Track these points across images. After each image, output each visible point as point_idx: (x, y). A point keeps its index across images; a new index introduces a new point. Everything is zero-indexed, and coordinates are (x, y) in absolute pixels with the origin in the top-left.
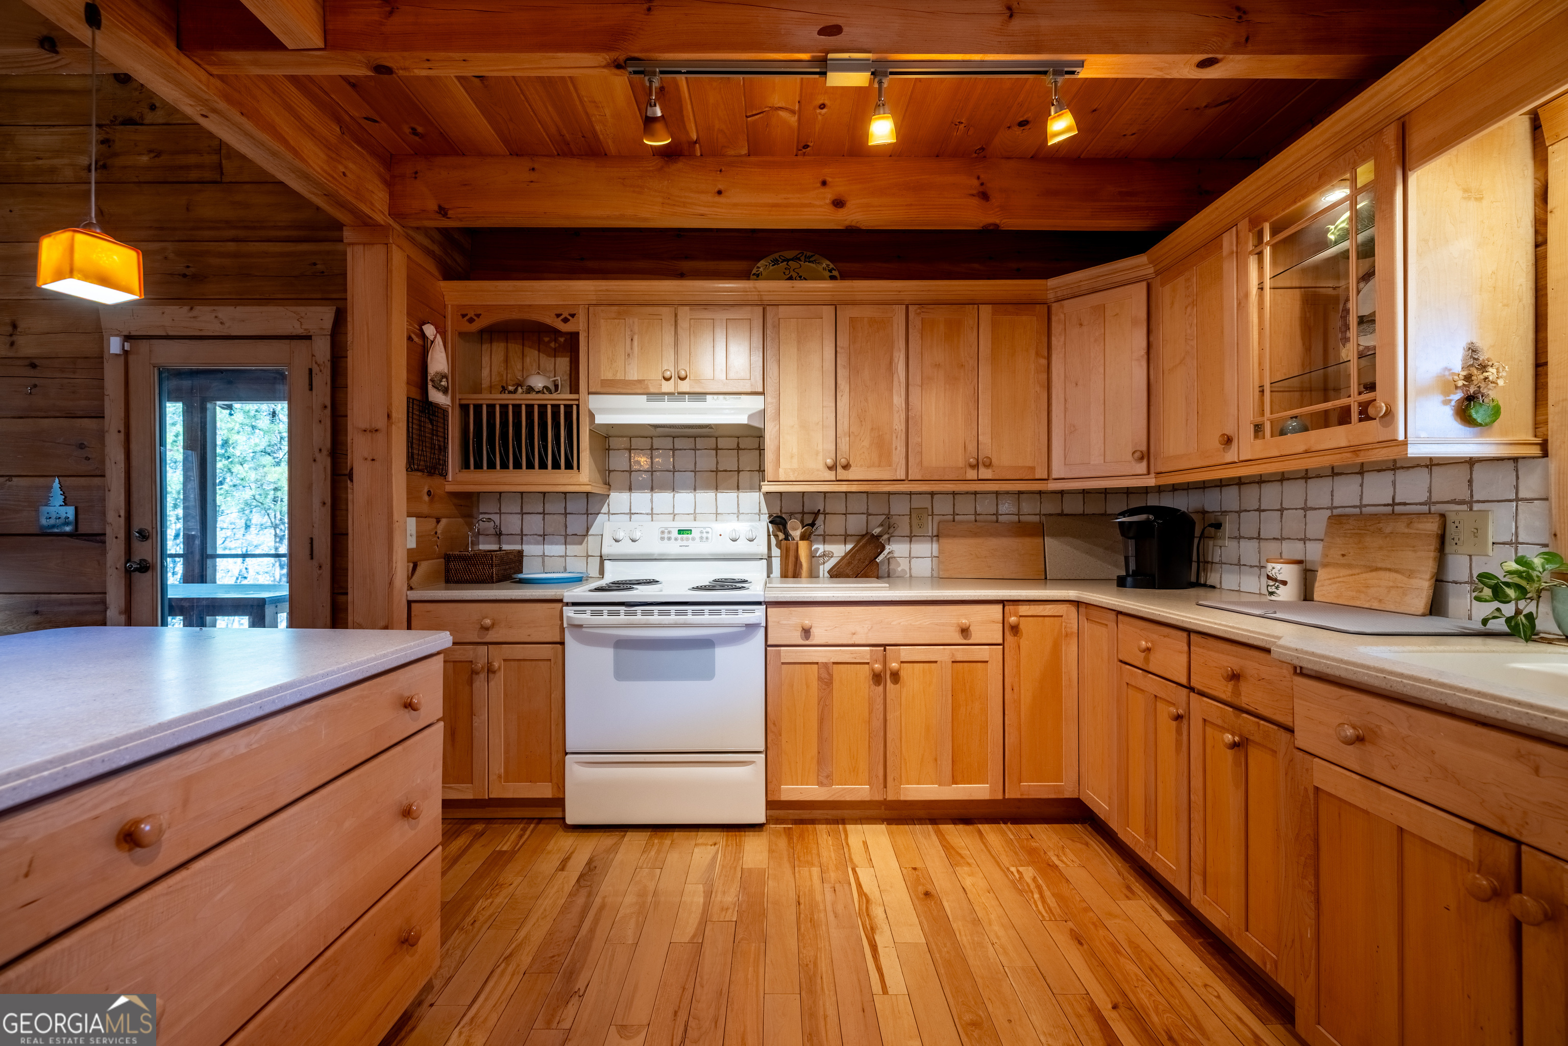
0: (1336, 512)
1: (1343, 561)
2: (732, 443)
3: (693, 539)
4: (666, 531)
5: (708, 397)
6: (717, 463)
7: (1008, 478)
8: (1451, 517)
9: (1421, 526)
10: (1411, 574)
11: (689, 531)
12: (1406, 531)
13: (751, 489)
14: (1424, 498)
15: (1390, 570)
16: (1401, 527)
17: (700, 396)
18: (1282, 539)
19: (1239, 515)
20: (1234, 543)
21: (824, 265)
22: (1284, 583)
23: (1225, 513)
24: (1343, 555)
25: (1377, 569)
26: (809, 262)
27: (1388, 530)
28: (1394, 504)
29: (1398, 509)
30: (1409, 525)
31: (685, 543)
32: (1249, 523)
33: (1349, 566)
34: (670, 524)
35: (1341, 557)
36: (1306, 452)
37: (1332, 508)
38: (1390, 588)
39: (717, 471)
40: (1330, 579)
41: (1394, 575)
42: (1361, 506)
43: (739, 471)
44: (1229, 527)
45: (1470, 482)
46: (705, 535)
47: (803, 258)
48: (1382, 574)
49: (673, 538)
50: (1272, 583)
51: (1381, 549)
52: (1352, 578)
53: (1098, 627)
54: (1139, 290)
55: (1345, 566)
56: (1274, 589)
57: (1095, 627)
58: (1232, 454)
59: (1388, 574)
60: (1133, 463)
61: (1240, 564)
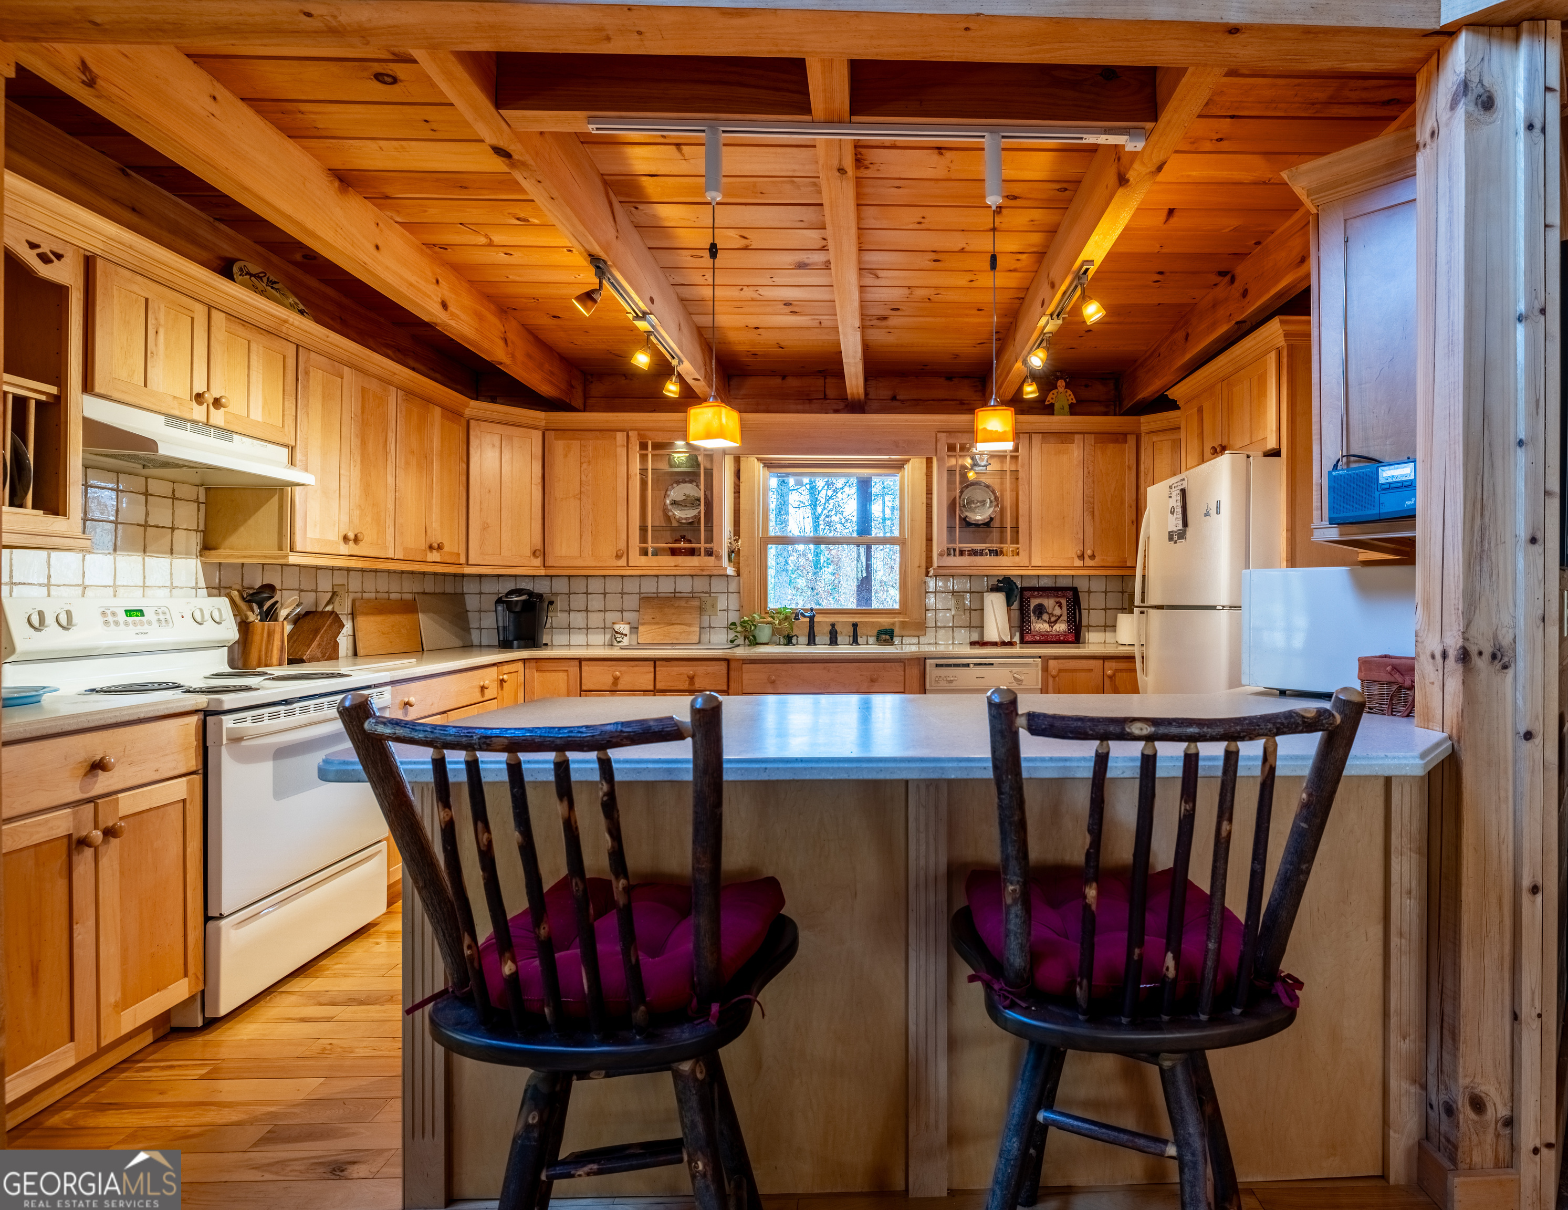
0: (642, 595)
1: (653, 621)
2: (166, 488)
3: (149, 623)
4: (108, 612)
5: (235, 437)
6: (147, 514)
7: (448, 561)
8: (703, 599)
9: (692, 603)
10: (690, 625)
11: (141, 613)
12: (685, 605)
13: (186, 554)
14: (690, 590)
15: (680, 624)
16: (683, 603)
17: (226, 433)
18: (605, 611)
19: (569, 597)
20: (565, 615)
21: (291, 300)
22: (626, 635)
23: (557, 594)
24: (652, 618)
25: (673, 624)
26: (272, 288)
27: (676, 605)
28: (675, 593)
29: (677, 595)
30: (686, 603)
31: (139, 629)
32: (578, 601)
33: (658, 623)
34: (111, 602)
36: (675, 566)
37: (640, 593)
38: (681, 633)
39: (146, 526)
40: (646, 631)
41: (682, 626)
42: (657, 593)
43: (173, 529)
44: (560, 603)
45: (710, 584)
46: (162, 617)
47: (265, 279)
48: (676, 626)
49: (122, 623)
50: (619, 636)
51: (674, 614)
52: (659, 630)
53: (553, 674)
54: (537, 436)
55: (655, 624)
56: (621, 639)
57: (548, 674)
58: (622, 562)
59: (679, 626)
60: (532, 558)
61: (569, 628)
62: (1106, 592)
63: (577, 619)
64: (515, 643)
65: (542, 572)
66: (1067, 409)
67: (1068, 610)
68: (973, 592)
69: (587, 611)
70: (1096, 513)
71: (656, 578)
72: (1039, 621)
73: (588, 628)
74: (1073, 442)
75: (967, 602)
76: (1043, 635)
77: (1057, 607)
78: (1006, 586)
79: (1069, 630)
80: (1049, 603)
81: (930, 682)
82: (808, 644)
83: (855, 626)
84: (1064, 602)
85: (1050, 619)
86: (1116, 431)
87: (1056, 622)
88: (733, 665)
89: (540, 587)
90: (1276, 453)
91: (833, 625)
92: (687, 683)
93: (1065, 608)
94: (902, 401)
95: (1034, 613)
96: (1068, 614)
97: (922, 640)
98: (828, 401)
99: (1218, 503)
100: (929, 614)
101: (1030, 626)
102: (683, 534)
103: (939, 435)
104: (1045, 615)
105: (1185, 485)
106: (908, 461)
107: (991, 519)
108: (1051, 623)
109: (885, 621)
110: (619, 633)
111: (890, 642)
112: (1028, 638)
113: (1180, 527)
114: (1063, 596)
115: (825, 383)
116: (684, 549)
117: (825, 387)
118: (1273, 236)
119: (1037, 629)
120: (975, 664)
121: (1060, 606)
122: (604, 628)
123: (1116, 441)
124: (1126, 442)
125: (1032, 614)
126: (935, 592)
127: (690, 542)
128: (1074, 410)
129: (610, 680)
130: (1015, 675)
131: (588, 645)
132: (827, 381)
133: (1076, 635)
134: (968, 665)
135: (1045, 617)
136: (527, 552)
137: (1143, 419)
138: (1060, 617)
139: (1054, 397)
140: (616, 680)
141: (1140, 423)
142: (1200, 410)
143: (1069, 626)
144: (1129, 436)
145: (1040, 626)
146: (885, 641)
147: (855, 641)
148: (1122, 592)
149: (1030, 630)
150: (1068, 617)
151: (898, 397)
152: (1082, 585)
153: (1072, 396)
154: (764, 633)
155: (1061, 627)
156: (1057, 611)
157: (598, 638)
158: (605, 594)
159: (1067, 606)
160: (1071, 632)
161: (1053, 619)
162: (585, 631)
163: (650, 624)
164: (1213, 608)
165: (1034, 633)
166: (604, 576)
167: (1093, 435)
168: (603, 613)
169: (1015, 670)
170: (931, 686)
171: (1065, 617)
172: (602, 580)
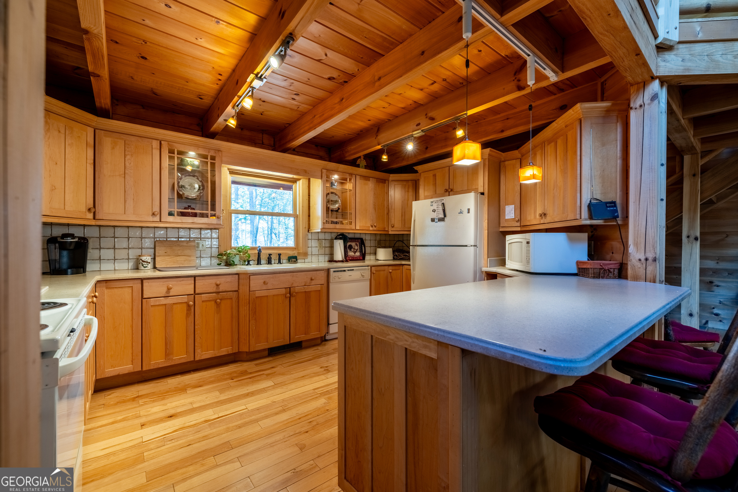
0: (156, 239)
1: (166, 254)
9: (191, 244)
10: (190, 256)
12: (187, 245)
15: (184, 256)
16: (183, 244)
18: (129, 248)
24: (166, 253)
25: (179, 256)
27: (180, 245)
29: (180, 239)
30: (187, 244)
32: (107, 242)
33: (169, 255)
35: (165, 253)
38: (185, 261)
40: (162, 260)
41: (185, 257)
42: (167, 238)
45: (201, 233)
48: (181, 257)
50: (146, 263)
51: (179, 250)
52: (171, 259)
53: (120, 289)
54: (90, 131)
55: (166, 256)
56: (147, 265)
57: (116, 290)
58: (157, 219)
59: (183, 257)
60: (87, 213)
61: (100, 259)
62: (370, 240)
63: (106, 254)
64: (69, 271)
65: (93, 223)
66: (364, 166)
67: (359, 247)
68: (326, 239)
69: (114, 248)
70: (376, 209)
71: (166, 229)
72: (350, 251)
73: (115, 259)
74: (369, 181)
75: (324, 244)
76: (352, 257)
77: (356, 246)
78: (343, 237)
79: (360, 255)
80: (353, 244)
81: (332, 279)
82: (257, 264)
83: (280, 255)
84: (358, 244)
85: (354, 250)
86: (382, 179)
87: (356, 252)
88: (241, 276)
89: (88, 233)
90: (482, 194)
91: (270, 255)
92: (215, 288)
93: (358, 246)
94: (297, 152)
95: (349, 248)
96: (360, 248)
97: (306, 260)
98: (264, 146)
99: (469, 210)
100: (310, 249)
101: (347, 254)
102: (189, 204)
103: (323, 170)
104: (352, 249)
105: (443, 202)
106: (299, 179)
107: (339, 209)
108: (355, 252)
109: (291, 253)
110: (145, 262)
111: (296, 262)
112: (347, 258)
113: (443, 217)
114: (358, 242)
115: (263, 136)
116: (192, 213)
117: (263, 139)
118: (484, 120)
119: (350, 255)
120: (348, 270)
121: (357, 246)
122: (128, 259)
123: (382, 182)
124: (385, 183)
125: (348, 249)
126: (311, 239)
127: (194, 209)
128: (366, 167)
129: (165, 289)
130: (362, 274)
131: (115, 270)
132: (263, 135)
133: (363, 257)
134: (344, 271)
135: (352, 250)
136: (83, 209)
137: (391, 175)
138: (357, 250)
139: (360, 161)
140: (169, 289)
141: (390, 176)
142: (435, 176)
143: (360, 253)
144: (386, 181)
145: (351, 254)
146: (295, 261)
147: (280, 262)
148: (375, 240)
149: (348, 255)
150: (360, 250)
151: (296, 150)
152: (363, 237)
153: (365, 162)
154: (236, 260)
155: (358, 254)
156: (356, 248)
157: (124, 265)
158: (128, 238)
159: (359, 245)
160: (361, 256)
161: (355, 251)
162: (113, 261)
163: (164, 256)
164: (466, 246)
165: (349, 257)
166: (128, 227)
167: (376, 179)
168: (127, 250)
169: (362, 272)
170: (332, 281)
171: (359, 250)
172: (126, 229)
